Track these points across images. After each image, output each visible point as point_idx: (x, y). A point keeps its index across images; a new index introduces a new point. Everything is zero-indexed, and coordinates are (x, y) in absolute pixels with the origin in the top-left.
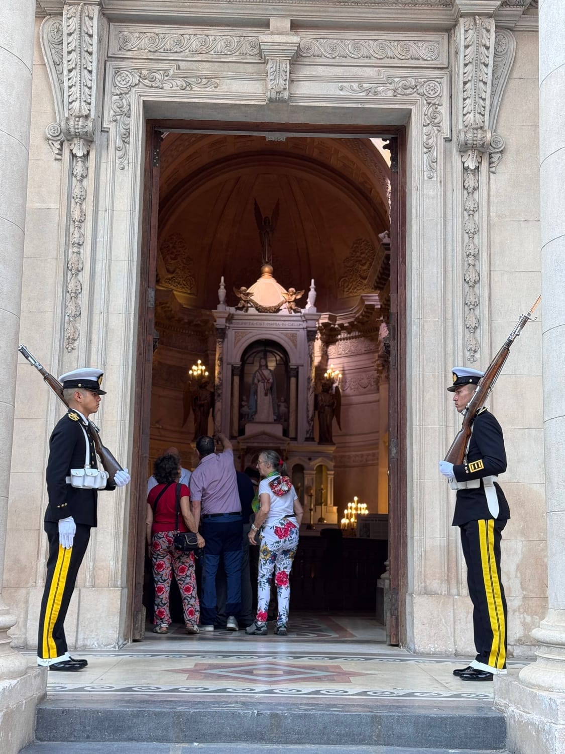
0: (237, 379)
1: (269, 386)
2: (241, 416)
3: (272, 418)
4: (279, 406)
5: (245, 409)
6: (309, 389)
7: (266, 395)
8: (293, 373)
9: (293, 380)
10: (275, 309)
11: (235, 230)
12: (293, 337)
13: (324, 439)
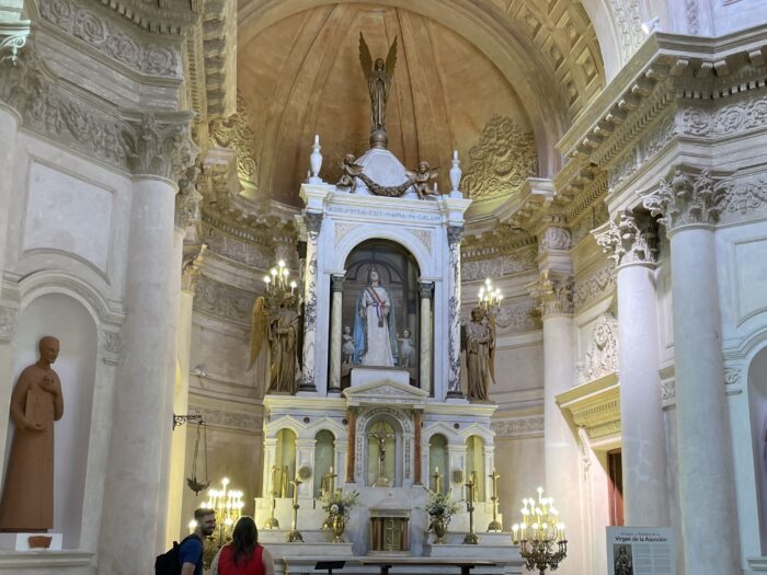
0: (338, 297)
1: (386, 311)
2: (344, 358)
3: (391, 361)
4: (400, 343)
5: (349, 346)
6: (452, 316)
7: (381, 325)
8: (426, 291)
9: (426, 302)
10: (399, 192)
11: (316, 97)
12: (425, 237)
13: (477, 393)
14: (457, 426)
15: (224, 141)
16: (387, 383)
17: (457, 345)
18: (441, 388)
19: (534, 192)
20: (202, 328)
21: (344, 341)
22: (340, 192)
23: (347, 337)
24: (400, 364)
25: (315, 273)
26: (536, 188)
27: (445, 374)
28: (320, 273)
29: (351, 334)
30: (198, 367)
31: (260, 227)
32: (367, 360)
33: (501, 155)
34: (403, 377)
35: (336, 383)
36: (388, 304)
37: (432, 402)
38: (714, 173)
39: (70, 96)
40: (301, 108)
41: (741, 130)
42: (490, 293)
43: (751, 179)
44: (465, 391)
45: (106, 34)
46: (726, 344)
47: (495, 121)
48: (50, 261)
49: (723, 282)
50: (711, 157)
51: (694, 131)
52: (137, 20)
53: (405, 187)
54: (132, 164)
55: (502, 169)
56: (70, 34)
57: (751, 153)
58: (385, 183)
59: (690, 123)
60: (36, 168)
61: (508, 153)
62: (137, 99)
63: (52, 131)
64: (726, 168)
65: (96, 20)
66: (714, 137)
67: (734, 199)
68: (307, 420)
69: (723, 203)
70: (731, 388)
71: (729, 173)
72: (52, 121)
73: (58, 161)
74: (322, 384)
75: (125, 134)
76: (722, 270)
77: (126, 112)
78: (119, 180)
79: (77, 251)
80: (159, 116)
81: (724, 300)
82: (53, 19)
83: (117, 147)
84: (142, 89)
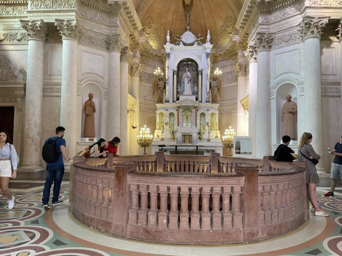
0: (175, 76)
1: (190, 79)
2: (178, 93)
3: (191, 93)
4: (194, 88)
5: (179, 90)
6: (207, 80)
7: (188, 83)
8: (200, 73)
9: (200, 76)
10: (192, 44)
11: (175, 16)
12: (200, 57)
13: (214, 101)
14: (208, 110)
15: (148, 33)
16: (187, 99)
17: (208, 88)
18: (204, 100)
19: (233, 40)
20: (145, 86)
21: (177, 88)
22: (175, 46)
23: (179, 87)
24: (193, 94)
25: (168, 70)
26: (234, 39)
27: (205, 96)
28: (170, 70)
29: (180, 86)
30: (144, 97)
31: (159, 57)
32: (184, 93)
33: (229, 28)
34: (194, 98)
35: (175, 100)
36: (190, 77)
37: (201, 104)
38: (269, 34)
39: (91, 34)
40: (171, 20)
41: (278, 20)
42: (218, 72)
43: (280, 35)
44: (211, 101)
45: (98, 16)
46: (271, 85)
47: (228, 17)
48: (89, 75)
49: (271, 67)
50: (270, 29)
51: (265, 21)
52: (106, 11)
53: (194, 42)
54: (108, 49)
55: (230, 32)
56: (89, 18)
57: (280, 27)
58: (188, 42)
59: (264, 19)
60: (83, 53)
61: (232, 27)
62: (108, 32)
63: (87, 43)
64: (274, 32)
65: (96, 13)
66: (271, 22)
67: (276, 41)
68: (167, 110)
69: (273, 43)
70: (272, 97)
71: (274, 33)
72: (86, 41)
73: (89, 51)
74: (171, 101)
75: (106, 41)
76: (271, 63)
77: (105, 36)
78: (105, 53)
79: (95, 72)
80: (113, 36)
81: (271, 72)
82: (85, 15)
83: (104, 45)
84: (109, 28)
